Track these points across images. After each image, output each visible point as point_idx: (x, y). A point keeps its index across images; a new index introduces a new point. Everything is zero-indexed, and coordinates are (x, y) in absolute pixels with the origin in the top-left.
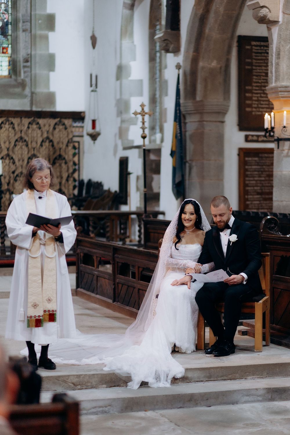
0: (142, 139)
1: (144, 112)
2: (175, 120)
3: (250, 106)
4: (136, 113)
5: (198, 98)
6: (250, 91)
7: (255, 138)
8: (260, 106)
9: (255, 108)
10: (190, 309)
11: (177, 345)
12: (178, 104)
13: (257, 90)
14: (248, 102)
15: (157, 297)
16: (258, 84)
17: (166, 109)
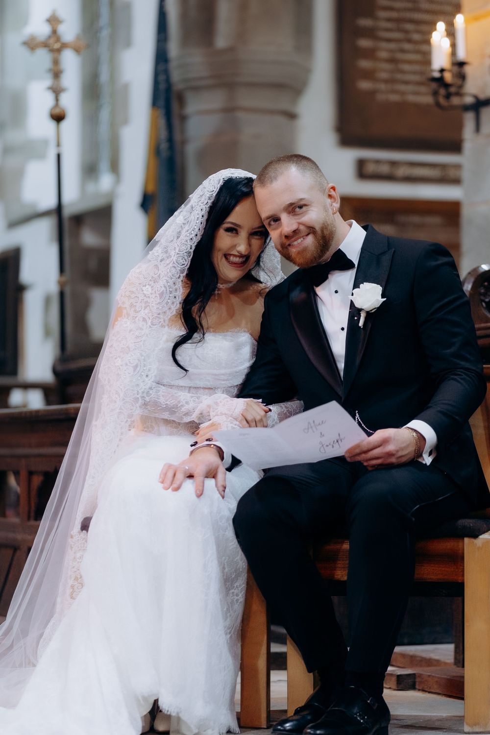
0: (52, 124)
1: (58, 39)
2: (155, 102)
3: (369, 75)
4: (31, 44)
5: (221, 41)
6: (370, 33)
7: (385, 169)
8: (399, 76)
9: (386, 81)
10: (214, 571)
11: (165, 705)
12: (161, 58)
13: (387, 30)
14: (364, 64)
15: (85, 526)
16: (394, 15)
17: (126, 87)
